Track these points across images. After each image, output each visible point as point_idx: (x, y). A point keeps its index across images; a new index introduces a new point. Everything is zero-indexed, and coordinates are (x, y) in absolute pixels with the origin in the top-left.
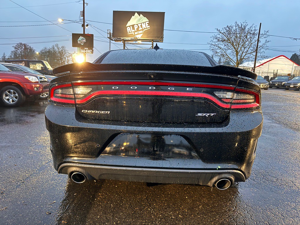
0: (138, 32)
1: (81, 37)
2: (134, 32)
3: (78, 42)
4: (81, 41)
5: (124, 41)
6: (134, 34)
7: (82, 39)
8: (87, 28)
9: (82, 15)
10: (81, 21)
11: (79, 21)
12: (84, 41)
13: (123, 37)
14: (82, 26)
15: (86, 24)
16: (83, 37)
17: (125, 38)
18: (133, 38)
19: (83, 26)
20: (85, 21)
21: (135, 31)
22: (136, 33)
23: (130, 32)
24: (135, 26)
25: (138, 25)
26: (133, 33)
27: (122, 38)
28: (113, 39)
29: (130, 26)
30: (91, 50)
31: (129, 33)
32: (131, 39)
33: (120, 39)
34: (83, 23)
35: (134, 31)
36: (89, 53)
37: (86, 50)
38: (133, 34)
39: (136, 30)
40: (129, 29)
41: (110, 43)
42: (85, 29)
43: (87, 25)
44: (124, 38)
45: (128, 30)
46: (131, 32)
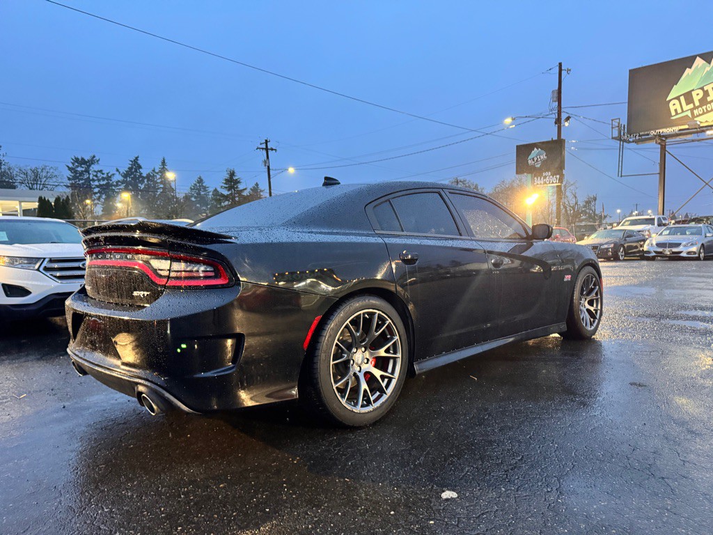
0: (704, 107)
1: (535, 149)
2: (692, 110)
3: (530, 162)
4: (535, 159)
5: (662, 139)
6: (690, 115)
7: (539, 154)
8: (567, 124)
9: (555, 99)
10: (554, 112)
11: (548, 113)
12: (542, 157)
13: (655, 129)
14: (556, 123)
15: (564, 116)
16: (540, 149)
17: (661, 131)
18: (686, 127)
19: (558, 121)
20: (563, 110)
21: (695, 108)
22: (696, 112)
23: (679, 111)
24: (694, 94)
25: (705, 88)
26: (689, 113)
27: (653, 133)
28: (631, 140)
29: (678, 98)
30: (558, 176)
31: (677, 114)
32: (680, 130)
33: (648, 135)
34: (557, 115)
35: (691, 106)
36: (553, 183)
37: (545, 177)
38: (687, 116)
39: (697, 104)
40: (674, 106)
41: (621, 149)
42: (562, 128)
43: (568, 119)
44: (658, 131)
45: (672, 109)
46: (683, 111)
